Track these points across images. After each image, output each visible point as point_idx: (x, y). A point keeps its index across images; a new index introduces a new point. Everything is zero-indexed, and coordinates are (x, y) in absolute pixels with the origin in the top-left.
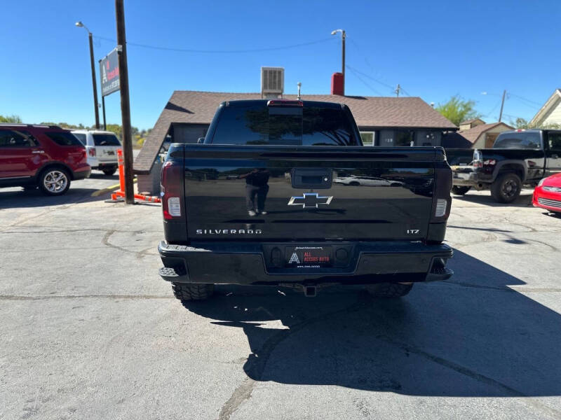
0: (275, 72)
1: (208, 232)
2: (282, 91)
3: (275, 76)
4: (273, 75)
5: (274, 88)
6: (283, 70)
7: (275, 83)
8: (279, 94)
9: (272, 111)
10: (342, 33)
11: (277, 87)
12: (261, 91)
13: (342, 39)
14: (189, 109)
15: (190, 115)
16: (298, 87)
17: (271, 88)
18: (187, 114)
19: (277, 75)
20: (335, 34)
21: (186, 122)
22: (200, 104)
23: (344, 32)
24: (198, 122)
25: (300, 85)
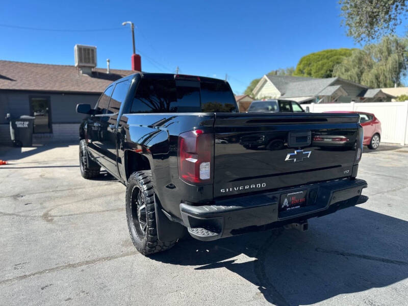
0: (88, 49)
1: (229, 190)
2: (96, 65)
3: (89, 53)
4: (87, 52)
5: (89, 62)
6: (96, 49)
7: (89, 58)
8: (93, 67)
9: (179, 84)
10: (131, 25)
11: (91, 61)
12: (76, 64)
13: (132, 29)
14: (9, 76)
15: (13, 83)
16: (108, 63)
17: (85, 62)
18: (10, 81)
19: (91, 52)
20: (125, 25)
21: (11, 88)
22: (19, 72)
23: (133, 24)
24: (23, 88)
25: (109, 61)
